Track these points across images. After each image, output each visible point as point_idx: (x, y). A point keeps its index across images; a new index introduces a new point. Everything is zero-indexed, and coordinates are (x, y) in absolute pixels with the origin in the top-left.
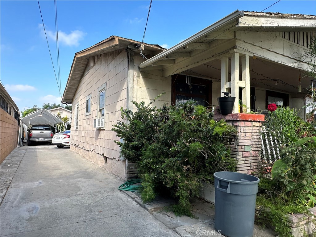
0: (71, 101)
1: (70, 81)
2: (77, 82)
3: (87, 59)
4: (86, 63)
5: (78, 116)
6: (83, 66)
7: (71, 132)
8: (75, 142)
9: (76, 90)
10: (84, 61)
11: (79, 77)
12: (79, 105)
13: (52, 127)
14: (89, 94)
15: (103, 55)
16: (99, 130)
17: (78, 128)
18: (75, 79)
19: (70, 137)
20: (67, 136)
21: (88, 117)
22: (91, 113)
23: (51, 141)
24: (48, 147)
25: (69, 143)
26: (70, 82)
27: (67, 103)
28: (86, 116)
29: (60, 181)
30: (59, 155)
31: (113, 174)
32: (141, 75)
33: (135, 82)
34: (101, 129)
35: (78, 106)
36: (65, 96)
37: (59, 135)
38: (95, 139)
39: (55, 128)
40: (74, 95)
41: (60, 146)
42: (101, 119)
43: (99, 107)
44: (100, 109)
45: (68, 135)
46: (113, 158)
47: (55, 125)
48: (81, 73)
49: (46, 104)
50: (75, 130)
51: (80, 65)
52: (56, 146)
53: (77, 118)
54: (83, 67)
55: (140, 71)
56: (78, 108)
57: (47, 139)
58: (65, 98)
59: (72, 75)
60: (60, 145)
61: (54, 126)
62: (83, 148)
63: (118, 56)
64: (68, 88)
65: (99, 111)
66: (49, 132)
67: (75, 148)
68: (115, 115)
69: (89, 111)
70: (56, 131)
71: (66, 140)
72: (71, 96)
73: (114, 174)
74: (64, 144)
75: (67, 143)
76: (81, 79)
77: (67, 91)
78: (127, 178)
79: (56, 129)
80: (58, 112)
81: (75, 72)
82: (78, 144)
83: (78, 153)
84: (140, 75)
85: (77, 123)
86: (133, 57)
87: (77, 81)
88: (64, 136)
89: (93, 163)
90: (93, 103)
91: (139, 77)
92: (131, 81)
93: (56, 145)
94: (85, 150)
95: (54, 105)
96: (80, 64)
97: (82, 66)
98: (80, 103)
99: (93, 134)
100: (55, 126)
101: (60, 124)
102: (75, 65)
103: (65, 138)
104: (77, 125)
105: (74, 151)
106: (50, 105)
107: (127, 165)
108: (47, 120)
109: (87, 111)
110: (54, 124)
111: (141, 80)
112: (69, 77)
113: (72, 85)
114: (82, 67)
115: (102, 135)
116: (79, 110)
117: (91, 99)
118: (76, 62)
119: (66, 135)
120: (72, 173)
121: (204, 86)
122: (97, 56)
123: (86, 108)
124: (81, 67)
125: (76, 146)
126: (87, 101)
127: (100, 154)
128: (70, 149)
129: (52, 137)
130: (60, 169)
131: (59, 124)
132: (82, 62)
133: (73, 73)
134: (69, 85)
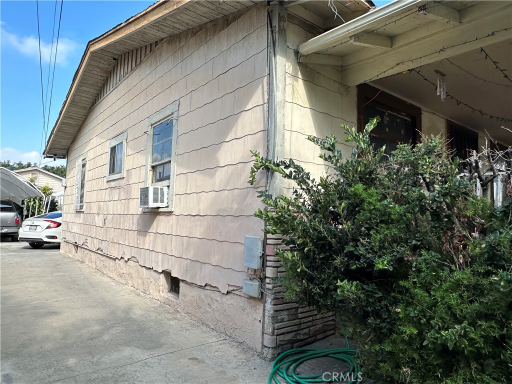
0: (64, 152)
1: (68, 109)
2: (84, 112)
3: (114, 59)
4: (111, 68)
5: (85, 182)
6: (102, 75)
7: (64, 215)
8: (74, 237)
9: (78, 128)
10: (105, 63)
11: (89, 100)
12: (87, 159)
13: (17, 205)
14: (119, 133)
15: (165, 40)
16: (155, 213)
17: (84, 207)
18: (80, 104)
19: (59, 225)
20: (52, 225)
21: (113, 184)
22: (124, 174)
23: (18, 233)
24: (9, 246)
25: (57, 238)
26: (67, 112)
27: (55, 155)
28: (108, 182)
29: (71, 361)
30: (39, 267)
31: (209, 327)
32: (299, 73)
33: (289, 89)
34: (161, 210)
35: (84, 162)
36: (54, 140)
37: (36, 221)
38: (138, 234)
39: (23, 208)
40: (74, 139)
41: (37, 245)
42: (159, 187)
43: (150, 160)
44: (154, 164)
45: (55, 222)
46: (206, 285)
47: (23, 201)
48: (96, 92)
49: (3, 162)
50: (74, 211)
51: (96, 73)
52: (27, 244)
53: (82, 186)
54: (102, 78)
55: (299, 63)
56: (84, 166)
57: (6, 230)
58: (52, 144)
59: (74, 95)
60: (37, 242)
61: (20, 204)
62: (98, 252)
63: (225, 31)
64: (62, 123)
65: (149, 168)
66: (11, 215)
67: (73, 249)
68: (213, 176)
69: (117, 169)
70: (25, 213)
71: (51, 232)
72: (65, 142)
73: (212, 327)
74: (46, 240)
75: (54, 237)
76: (93, 105)
77: (58, 131)
78: (273, 348)
79: (25, 209)
80: (30, 176)
81: (82, 88)
82: (84, 241)
83: (83, 262)
84: (297, 73)
85: (82, 197)
86: (286, 24)
87: (84, 108)
88: (48, 224)
89: (132, 289)
90: (130, 152)
91: (295, 77)
92: (281, 86)
93: (27, 241)
94: (104, 258)
95: (18, 164)
96: (96, 69)
97: (100, 74)
98: (90, 155)
99: (132, 223)
100: (23, 203)
101: (34, 200)
102: (85, 71)
103: (49, 227)
104: (81, 202)
105: (70, 255)
106: (11, 164)
107: (272, 312)
108: (7, 191)
109: (112, 171)
110: (21, 200)
111: (300, 85)
112: (67, 98)
113: (71, 118)
114: (100, 78)
115: (161, 224)
116: (87, 170)
117: (125, 143)
118: (88, 64)
119: (52, 222)
120: (96, 328)
121: (406, 118)
122: (135, 52)
123: (108, 166)
124: (97, 77)
125: (77, 246)
126: (113, 149)
127: (156, 271)
128: (62, 251)
129: (18, 224)
130: (55, 313)
131: (32, 199)
132: (101, 65)
133: (77, 90)
134: (64, 117)
